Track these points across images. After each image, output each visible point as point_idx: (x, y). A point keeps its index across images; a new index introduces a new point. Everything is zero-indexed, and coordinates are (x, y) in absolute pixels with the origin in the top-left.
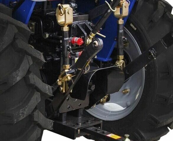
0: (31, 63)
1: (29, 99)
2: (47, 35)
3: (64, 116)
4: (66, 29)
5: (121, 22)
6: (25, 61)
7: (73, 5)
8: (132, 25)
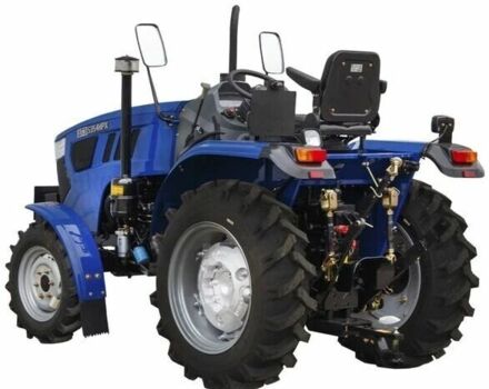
0: (295, 241)
1: (293, 275)
2: (312, 226)
3: (331, 314)
4: (330, 215)
5: (390, 212)
6: (289, 238)
7: (338, 190)
8: (405, 220)
